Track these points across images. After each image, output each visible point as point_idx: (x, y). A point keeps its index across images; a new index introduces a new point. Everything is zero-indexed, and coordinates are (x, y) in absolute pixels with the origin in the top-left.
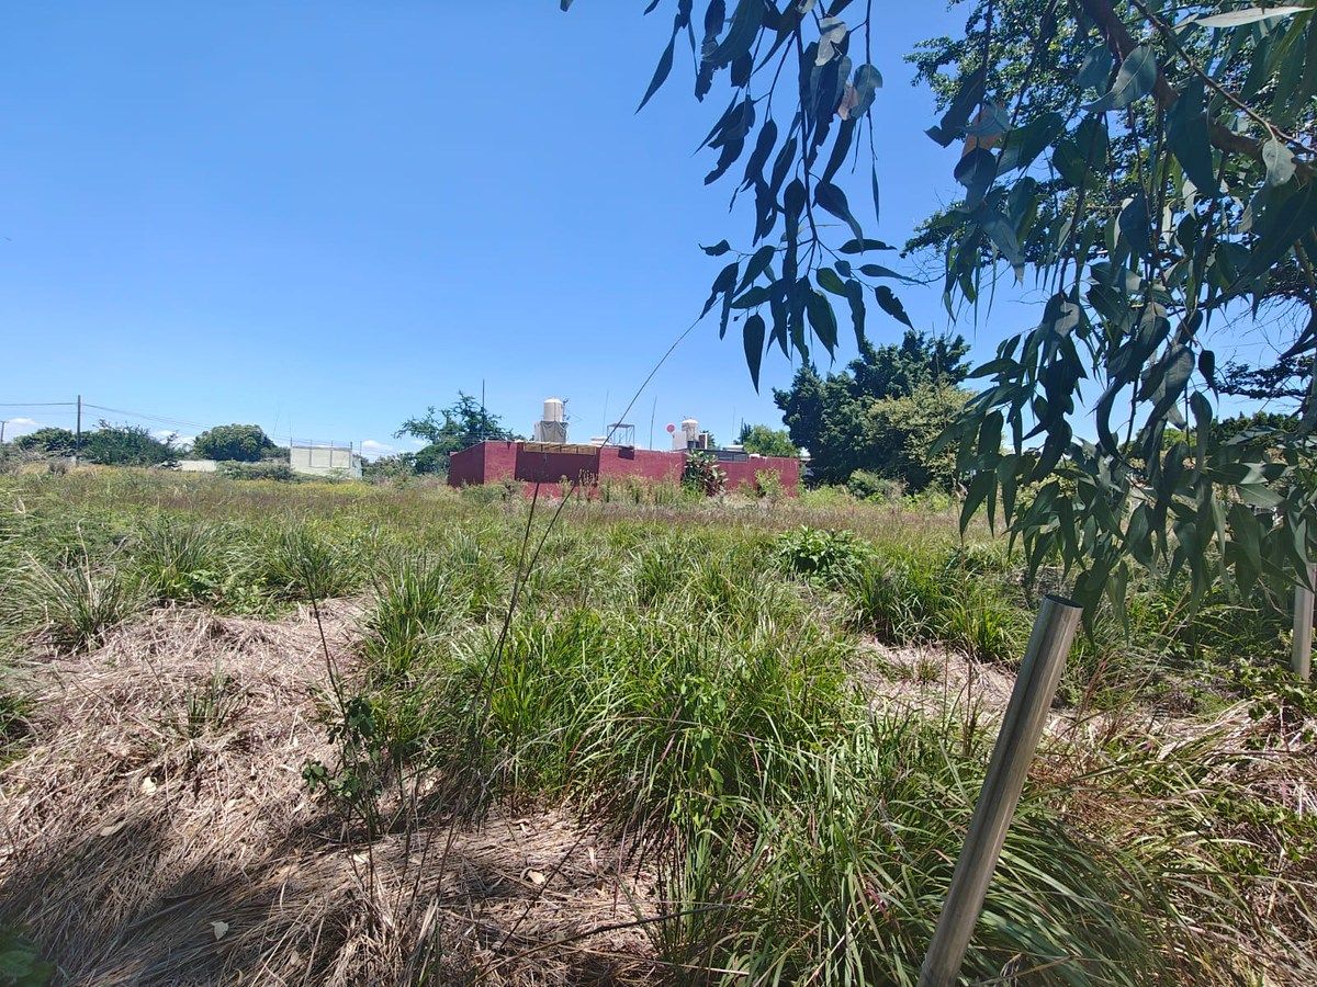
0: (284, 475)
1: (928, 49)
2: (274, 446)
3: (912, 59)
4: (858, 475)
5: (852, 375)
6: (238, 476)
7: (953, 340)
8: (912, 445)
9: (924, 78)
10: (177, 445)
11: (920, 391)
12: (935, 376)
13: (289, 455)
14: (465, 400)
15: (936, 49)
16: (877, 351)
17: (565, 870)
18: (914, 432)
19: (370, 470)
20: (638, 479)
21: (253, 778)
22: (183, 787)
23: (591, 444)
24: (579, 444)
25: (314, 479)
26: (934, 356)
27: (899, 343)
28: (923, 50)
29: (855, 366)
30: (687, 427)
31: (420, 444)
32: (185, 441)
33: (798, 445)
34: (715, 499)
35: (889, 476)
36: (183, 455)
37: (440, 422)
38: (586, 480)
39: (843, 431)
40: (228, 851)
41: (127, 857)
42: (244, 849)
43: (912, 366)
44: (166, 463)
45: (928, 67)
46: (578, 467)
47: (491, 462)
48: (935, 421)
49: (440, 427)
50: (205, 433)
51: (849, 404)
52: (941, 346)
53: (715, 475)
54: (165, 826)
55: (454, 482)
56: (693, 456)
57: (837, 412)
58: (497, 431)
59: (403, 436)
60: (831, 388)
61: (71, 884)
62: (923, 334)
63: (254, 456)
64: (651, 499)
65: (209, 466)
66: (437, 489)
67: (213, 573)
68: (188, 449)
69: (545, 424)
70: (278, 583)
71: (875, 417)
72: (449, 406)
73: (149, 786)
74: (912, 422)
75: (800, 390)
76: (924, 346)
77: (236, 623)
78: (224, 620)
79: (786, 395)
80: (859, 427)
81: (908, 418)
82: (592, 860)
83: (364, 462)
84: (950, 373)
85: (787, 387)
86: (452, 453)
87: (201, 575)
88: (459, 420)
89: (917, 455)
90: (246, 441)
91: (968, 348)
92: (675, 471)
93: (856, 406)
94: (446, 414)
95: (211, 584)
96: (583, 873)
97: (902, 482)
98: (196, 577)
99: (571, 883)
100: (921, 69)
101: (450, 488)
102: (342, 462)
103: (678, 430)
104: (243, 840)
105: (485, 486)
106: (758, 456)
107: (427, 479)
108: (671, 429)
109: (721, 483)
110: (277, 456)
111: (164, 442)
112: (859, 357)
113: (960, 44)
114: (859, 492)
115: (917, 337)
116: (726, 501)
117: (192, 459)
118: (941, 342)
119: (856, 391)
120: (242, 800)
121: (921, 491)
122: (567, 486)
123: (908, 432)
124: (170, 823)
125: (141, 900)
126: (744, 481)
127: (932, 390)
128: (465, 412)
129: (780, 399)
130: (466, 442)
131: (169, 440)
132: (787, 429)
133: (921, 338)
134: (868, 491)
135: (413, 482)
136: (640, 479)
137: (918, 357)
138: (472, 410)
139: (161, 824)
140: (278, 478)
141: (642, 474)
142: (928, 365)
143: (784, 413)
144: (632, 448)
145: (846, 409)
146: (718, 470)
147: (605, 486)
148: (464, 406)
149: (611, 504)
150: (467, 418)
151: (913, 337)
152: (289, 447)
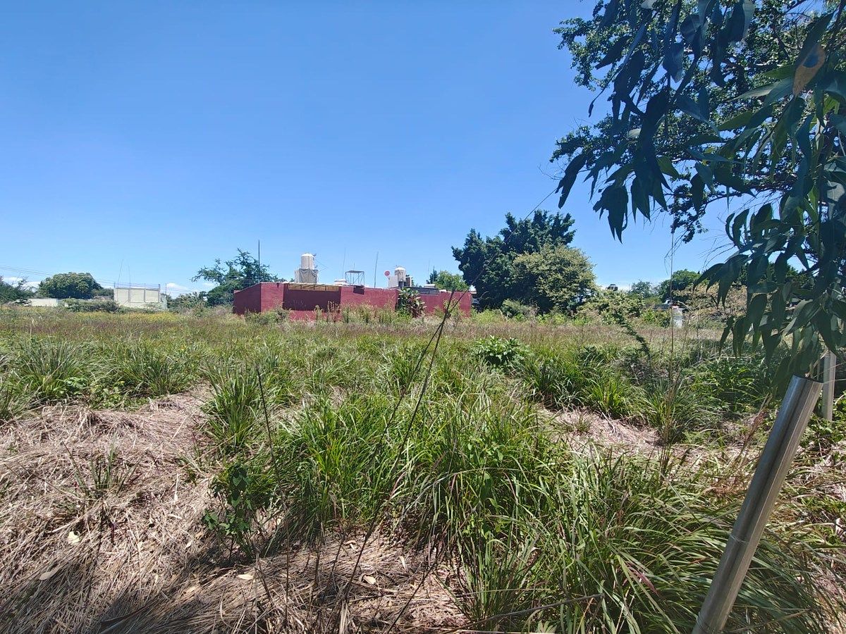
0: (112, 308)
1: (569, 25)
2: (101, 288)
3: (558, 31)
4: (507, 302)
5: (502, 238)
6: (77, 309)
7: (565, 216)
8: (541, 283)
9: (566, 44)
10: (25, 287)
11: (546, 248)
12: (554, 239)
13: (113, 294)
14: (243, 255)
15: (574, 26)
16: (518, 223)
17: (387, 573)
18: (542, 275)
19: (173, 304)
20: (367, 307)
21: (152, 526)
22: (100, 537)
23: (334, 284)
24: (327, 284)
25: (135, 311)
26: (553, 227)
27: (532, 218)
28: (565, 26)
29: (504, 232)
30: (398, 272)
31: (210, 285)
32: (33, 284)
33: (469, 284)
34: (418, 320)
35: (526, 303)
36: (31, 295)
37: (225, 271)
38: (333, 308)
39: (497, 275)
40: (145, 580)
41: (66, 593)
42: (157, 577)
43: (541, 233)
44: (18, 301)
45: (569, 37)
46: (326, 299)
47: (266, 297)
48: (554, 268)
49: (225, 273)
50: (48, 279)
51: (501, 257)
52: (557, 219)
53: (418, 304)
54: (92, 567)
55: (238, 311)
56: (402, 292)
57: (493, 262)
58: (267, 275)
59: (198, 280)
60: (489, 247)
61: (22, 621)
62: (546, 212)
63: (87, 295)
64: (377, 320)
65: (53, 302)
66: (226, 316)
67: (82, 379)
68: (34, 291)
69: (302, 271)
70: (130, 385)
71: (517, 266)
72: (231, 259)
73: (73, 538)
74: (540, 268)
75: (469, 248)
76: (547, 220)
77: (106, 414)
78: (97, 412)
79: (460, 252)
80: (507, 272)
81: (538, 266)
82: (404, 565)
83: (169, 299)
84: (563, 237)
85: (461, 246)
86: (235, 292)
87: (73, 381)
88: (239, 268)
89: (544, 290)
90: (80, 285)
91: (574, 221)
92: (392, 302)
93: (505, 258)
94: (230, 264)
95: (81, 387)
96: (399, 574)
97: (535, 307)
98: (69, 382)
99: (393, 581)
100: (564, 38)
101: (236, 315)
102: (153, 298)
103: (392, 274)
104: (154, 571)
105: (263, 313)
106: (445, 291)
107: (219, 309)
108: (387, 274)
109: (422, 309)
110: (104, 295)
111: (15, 286)
112: (507, 226)
113: (589, 23)
114: (508, 313)
115: (543, 214)
116: (425, 320)
117: (38, 298)
118: (557, 217)
119: (505, 249)
120: (146, 542)
121: (548, 312)
122: (320, 312)
123: (538, 275)
124: (96, 563)
125: (82, 626)
126: (437, 307)
127: (552, 248)
128: (243, 263)
129: (457, 254)
130: (245, 284)
131: (20, 284)
132: (461, 273)
133: (545, 215)
134: (514, 313)
135: (208, 311)
136: (368, 307)
137: (543, 227)
138: (248, 261)
139: (88, 566)
140: (108, 311)
141: (370, 304)
142: (550, 232)
143: (459, 263)
144: (362, 286)
145: (499, 261)
146: (420, 300)
147: (345, 312)
148: (242, 259)
149: (350, 324)
150: (245, 267)
151: (540, 214)
152: (112, 288)
